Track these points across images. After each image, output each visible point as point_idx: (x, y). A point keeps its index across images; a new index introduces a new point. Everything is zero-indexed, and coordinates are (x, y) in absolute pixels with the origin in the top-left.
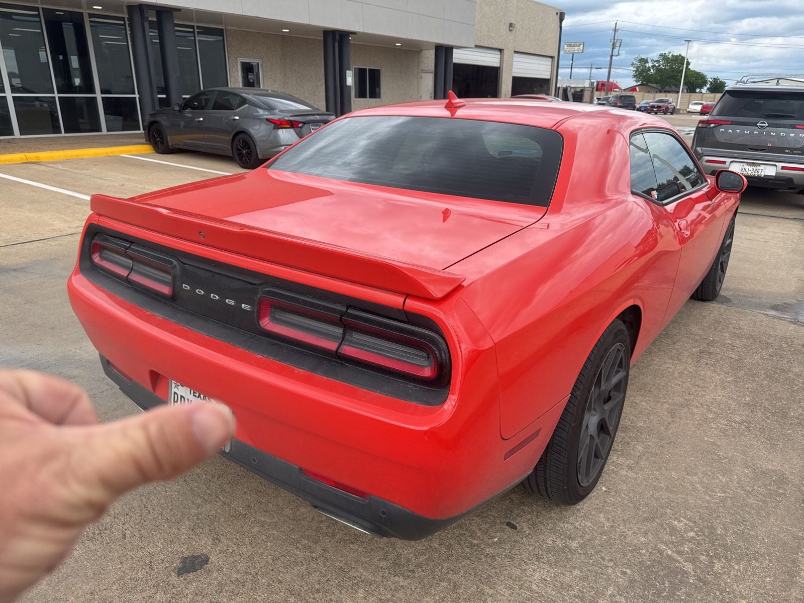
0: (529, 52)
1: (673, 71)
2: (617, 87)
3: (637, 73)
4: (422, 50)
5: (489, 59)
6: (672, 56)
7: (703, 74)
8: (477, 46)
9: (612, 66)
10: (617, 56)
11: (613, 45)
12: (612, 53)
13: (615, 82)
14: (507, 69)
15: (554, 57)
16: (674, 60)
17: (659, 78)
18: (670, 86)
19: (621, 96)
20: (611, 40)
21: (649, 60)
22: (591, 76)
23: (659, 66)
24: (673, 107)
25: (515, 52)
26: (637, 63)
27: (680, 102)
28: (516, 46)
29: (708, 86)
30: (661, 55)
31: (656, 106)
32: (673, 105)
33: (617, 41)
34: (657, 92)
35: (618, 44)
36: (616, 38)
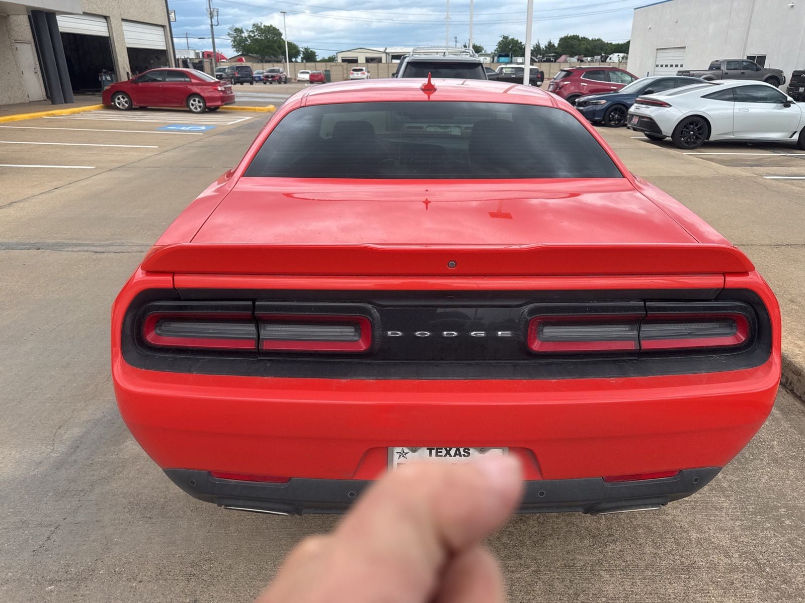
0: (138, 20)
1: (268, 42)
2: (224, 58)
3: (236, 43)
4: (9, 15)
5: (96, 28)
6: (264, 26)
7: (294, 44)
8: (85, 14)
9: (215, 36)
10: (217, 25)
11: (210, 14)
12: (212, 22)
13: (220, 53)
14: (119, 39)
15: (165, 26)
16: (266, 31)
17: (257, 48)
18: (269, 56)
19: (237, 67)
20: (207, 9)
21: (244, 31)
22: (189, 46)
23: (255, 36)
24: (284, 76)
25: (123, 20)
26: (233, 33)
27: (290, 72)
28: (122, 13)
29: (302, 55)
30: (254, 25)
31: (270, 76)
32: (284, 75)
33: (213, 10)
34: (258, 62)
35: (215, 14)
36: (212, 7)
